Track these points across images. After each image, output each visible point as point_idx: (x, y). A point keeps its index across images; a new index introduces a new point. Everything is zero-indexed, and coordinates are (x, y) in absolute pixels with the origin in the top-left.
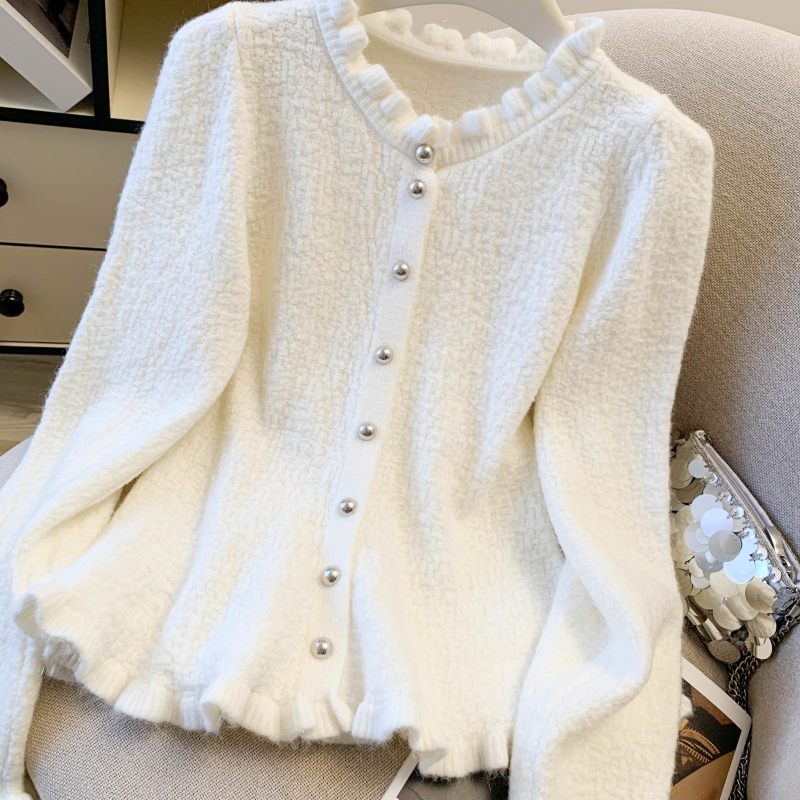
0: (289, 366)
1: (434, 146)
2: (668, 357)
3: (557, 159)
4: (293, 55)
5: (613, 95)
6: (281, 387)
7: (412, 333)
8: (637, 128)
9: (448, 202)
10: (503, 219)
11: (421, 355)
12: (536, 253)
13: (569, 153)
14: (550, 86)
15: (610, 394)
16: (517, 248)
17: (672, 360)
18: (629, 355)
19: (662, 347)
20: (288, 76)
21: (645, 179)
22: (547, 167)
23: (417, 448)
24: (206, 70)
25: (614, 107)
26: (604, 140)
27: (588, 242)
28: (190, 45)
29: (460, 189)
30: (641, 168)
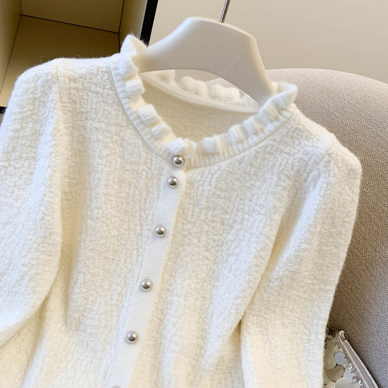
0: (84, 290)
1: (185, 157)
2: (326, 293)
3: (262, 170)
4: (95, 95)
5: (300, 134)
6: (78, 304)
7: (166, 270)
8: (315, 156)
9: (192, 191)
10: (227, 203)
11: (171, 285)
12: (247, 225)
13: (270, 167)
14: (260, 126)
15: (289, 313)
16: (235, 221)
17: (328, 295)
18: (302, 290)
19: (322, 286)
20: (91, 108)
21: (318, 188)
22: (255, 175)
23: (164, 349)
24: (38, 102)
25: (300, 142)
26: (292, 162)
27: (279, 222)
28: (28, 85)
29: (200, 184)
30: (316, 181)
